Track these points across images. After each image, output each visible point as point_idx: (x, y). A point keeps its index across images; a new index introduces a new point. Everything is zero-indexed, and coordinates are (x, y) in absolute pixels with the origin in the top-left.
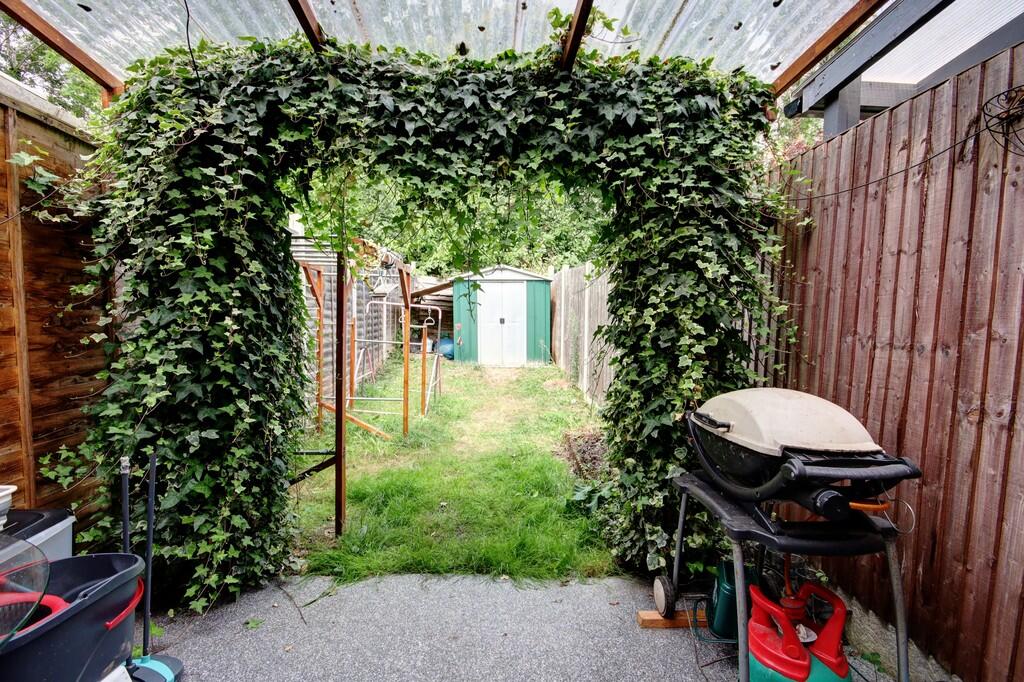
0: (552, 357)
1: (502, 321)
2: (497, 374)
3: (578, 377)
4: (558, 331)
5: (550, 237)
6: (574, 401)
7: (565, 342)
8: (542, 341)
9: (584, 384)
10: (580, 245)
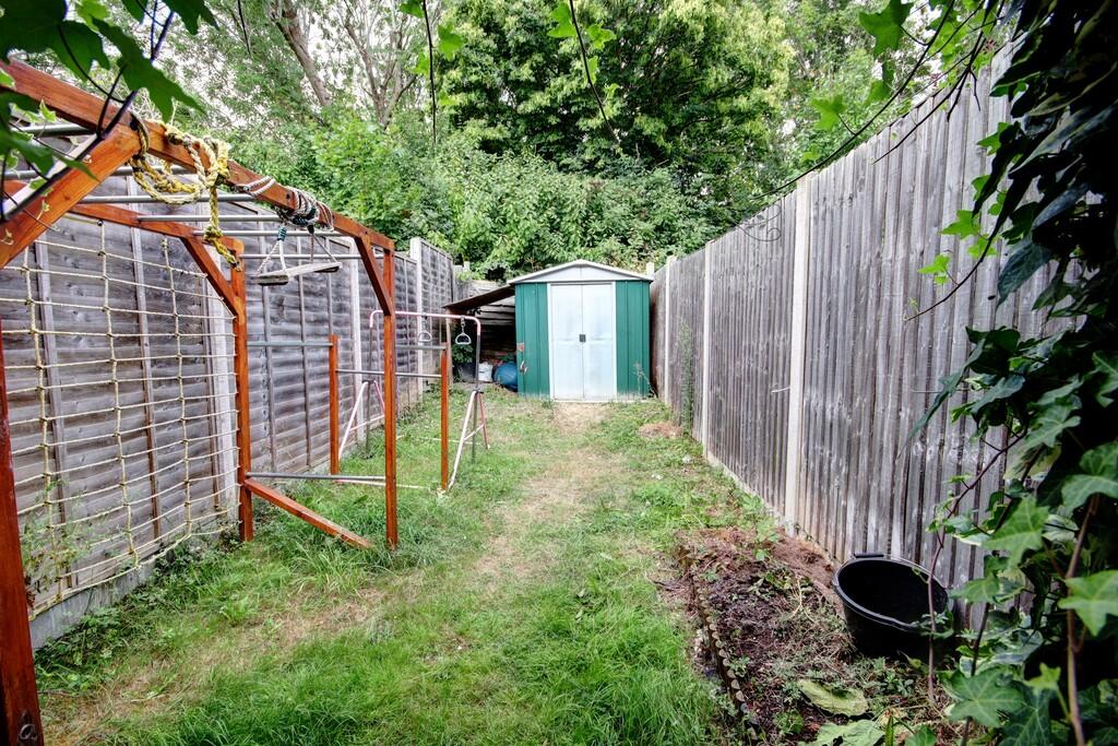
0: (653, 388)
1: (583, 338)
2: (573, 414)
3: (692, 419)
4: (660, 351)
5: (649, 226)
6: (686, 459)
7: (672, 367)
8: (638, 366)
9: (703, 433)
10: (689, 237)
